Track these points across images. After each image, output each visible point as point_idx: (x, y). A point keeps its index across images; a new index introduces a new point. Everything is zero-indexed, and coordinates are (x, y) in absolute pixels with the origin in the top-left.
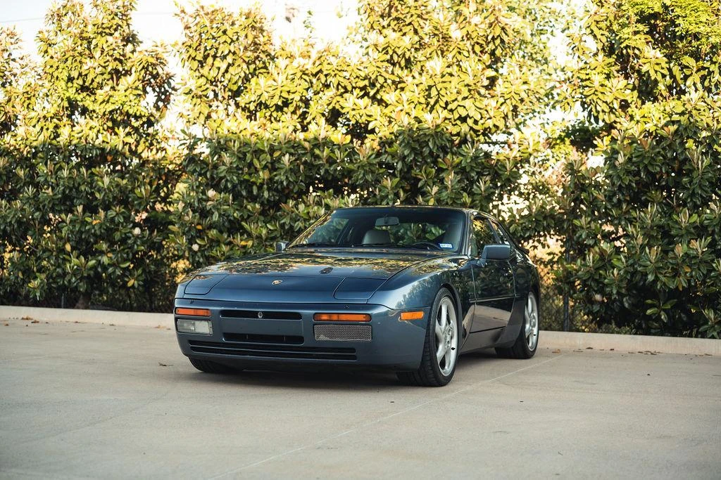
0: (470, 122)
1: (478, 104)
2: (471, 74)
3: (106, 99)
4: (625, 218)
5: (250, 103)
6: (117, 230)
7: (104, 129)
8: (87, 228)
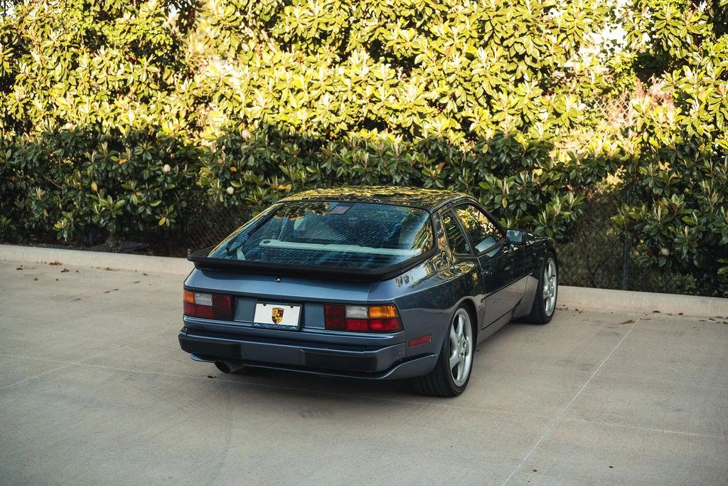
0: (528, 60)
1: (537, 41)
2: (529, 8)
3: (127, 28)
4: (697, 169)
5: (284, 34)
6: (146, 168)
7: (125, 59)
8: (114, 167)
